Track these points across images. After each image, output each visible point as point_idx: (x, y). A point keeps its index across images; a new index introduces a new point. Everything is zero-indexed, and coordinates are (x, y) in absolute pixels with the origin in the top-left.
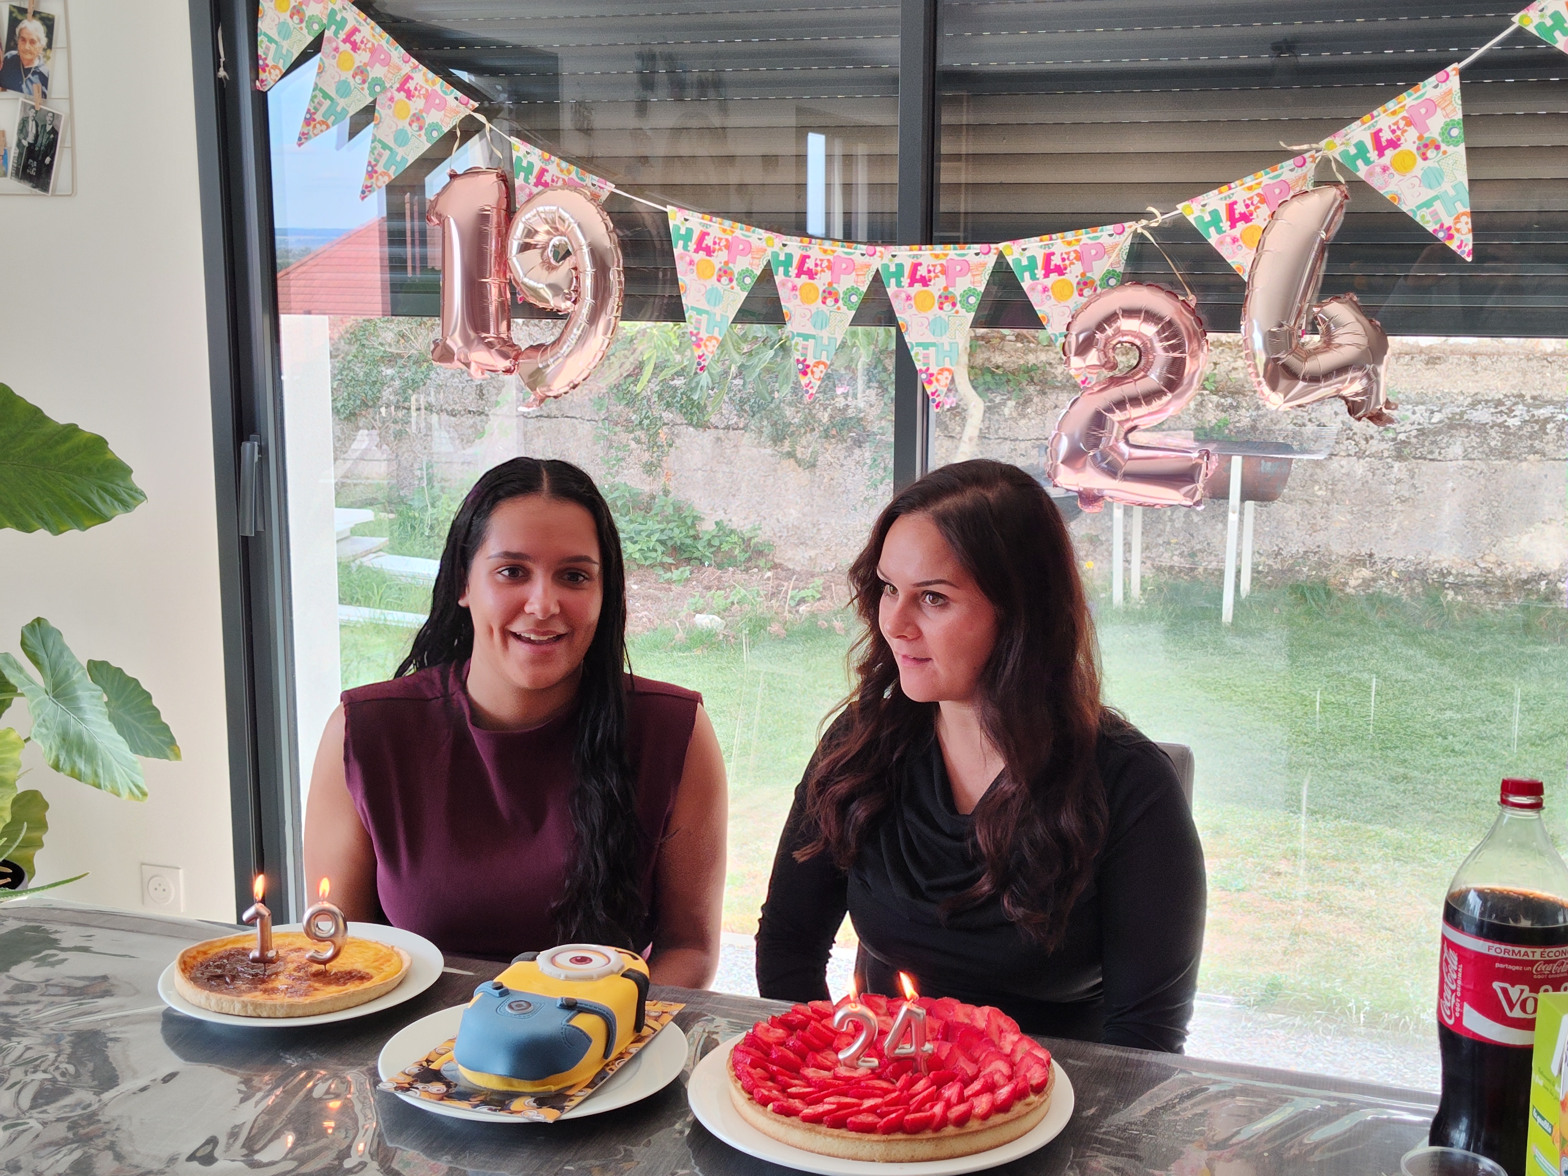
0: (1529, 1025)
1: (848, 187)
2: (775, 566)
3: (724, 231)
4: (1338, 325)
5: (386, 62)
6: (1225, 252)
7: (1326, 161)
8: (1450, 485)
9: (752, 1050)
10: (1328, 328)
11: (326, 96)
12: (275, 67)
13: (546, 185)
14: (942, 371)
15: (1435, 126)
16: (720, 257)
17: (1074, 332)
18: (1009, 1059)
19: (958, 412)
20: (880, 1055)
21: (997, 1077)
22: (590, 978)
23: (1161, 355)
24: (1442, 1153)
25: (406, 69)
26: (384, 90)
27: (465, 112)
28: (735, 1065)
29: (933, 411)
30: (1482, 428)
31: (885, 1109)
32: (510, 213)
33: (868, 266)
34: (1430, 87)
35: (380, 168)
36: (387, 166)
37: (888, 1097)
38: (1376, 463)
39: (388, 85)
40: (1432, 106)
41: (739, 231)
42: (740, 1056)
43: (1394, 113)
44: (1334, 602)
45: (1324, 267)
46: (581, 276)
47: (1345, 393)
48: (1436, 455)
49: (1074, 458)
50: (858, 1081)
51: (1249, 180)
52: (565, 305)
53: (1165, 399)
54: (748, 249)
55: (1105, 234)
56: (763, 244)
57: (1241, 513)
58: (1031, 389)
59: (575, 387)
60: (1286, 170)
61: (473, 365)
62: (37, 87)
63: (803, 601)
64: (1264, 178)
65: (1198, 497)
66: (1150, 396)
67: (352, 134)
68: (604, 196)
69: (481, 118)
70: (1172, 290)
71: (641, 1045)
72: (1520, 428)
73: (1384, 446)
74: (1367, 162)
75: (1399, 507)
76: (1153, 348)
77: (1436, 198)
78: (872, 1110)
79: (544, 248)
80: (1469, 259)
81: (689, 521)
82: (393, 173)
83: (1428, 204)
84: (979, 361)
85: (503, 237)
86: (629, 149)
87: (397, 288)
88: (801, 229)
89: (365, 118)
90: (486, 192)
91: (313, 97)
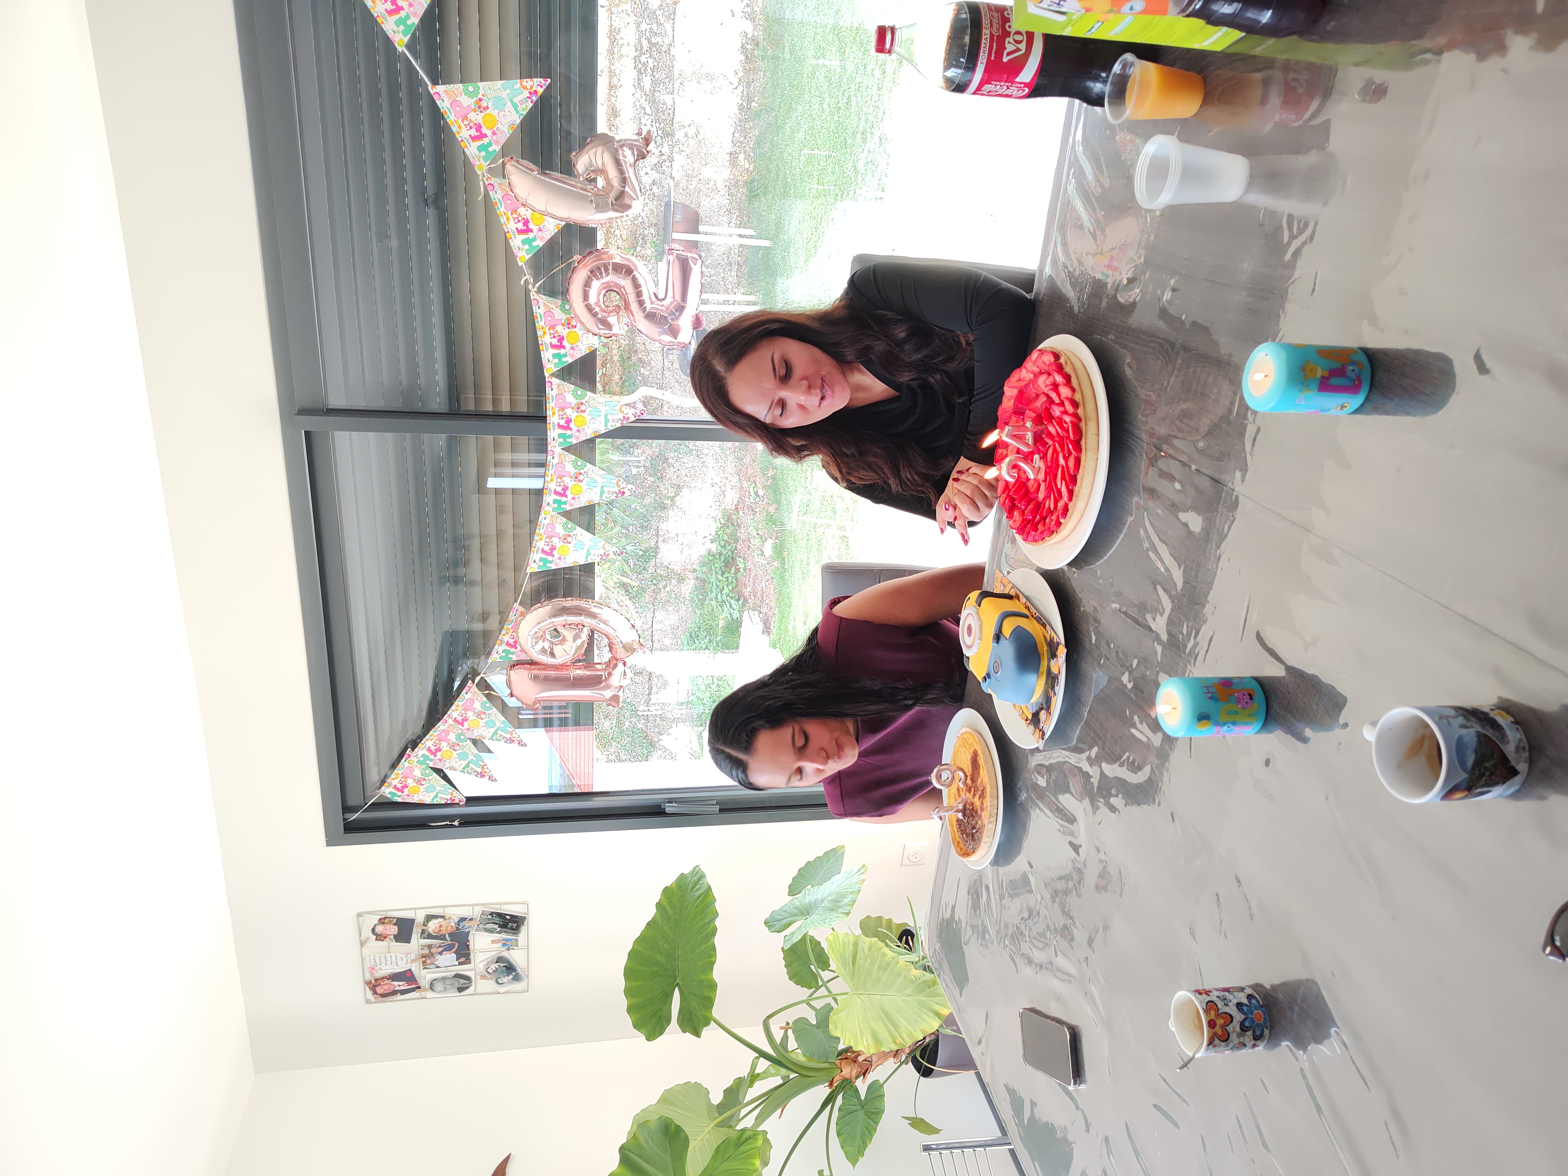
0: (1030, 36)
2: (736, 509)
3: (541, 539)
4: (591, 165)
5: (447, 732)
6: (547, 237)
7: (490, 170)
9: (1027, 531)
10: (593, 171)
11: (467, 766)
12: (452, 794)
13: (516, 642)
14: (622, 412)
15: (467, 101)
16: (556, 541)
17: (596, 331)
19: (647, 401)
20: (1032, 453)
22: (981, 626)
23: (611, 278)
24: (1109, 97)
25: (450, 721)
26: (463, 734)
27: (474, 688)
28: (1035, 541)
29: (645, 417)
31: (1066, 451)
32: (532, 663)
33: (560, 455)
34: (444, 105)
35: (508, 736)
36: (506, 731)
37: (1059, 449)
38: (676, 151)
39: (460, 732)
40: (455, 103)
41: (540, 531)
42: (1030, 538)
43: (459, 127)
44: (758, 178)
45: (555, 173)
46: (569, 622)
47: (632, 161)
48: (671, 112)
49: (674, 332)
51: (503, 220)
52: (586, 632)
53: (638, 276)
54: (551, 526)
55: (539, 311)
56: (548, 517)
57: (706, 234)
59: (633, 626)
60: (496, 196)
61: (621, 684)
63: (756, 493)
64: (501, 209)
65: (696, 256)
66: (636, 285)
67: (490, 751)
68: (521, 609)
69: (477, 679)
70: (571, 270)
71: (1021, 596)
72: (654, 61)
73: (665, 145)
74: (490, 144)
75: (702, 135)
76: (606, 283)
77: (512, 101)
78: (1066, 459)
79: (553, 643)
80: (549, 80)
81: (711, 558)
82: (510, 728)
83: (515, 106)
84: (618, 389)
85: (546, 667)
86: (494, 592)
87: (577, 723)
88: (539, 493)
89: (479, 744)
90: (521, 676)
91: (468, 773)
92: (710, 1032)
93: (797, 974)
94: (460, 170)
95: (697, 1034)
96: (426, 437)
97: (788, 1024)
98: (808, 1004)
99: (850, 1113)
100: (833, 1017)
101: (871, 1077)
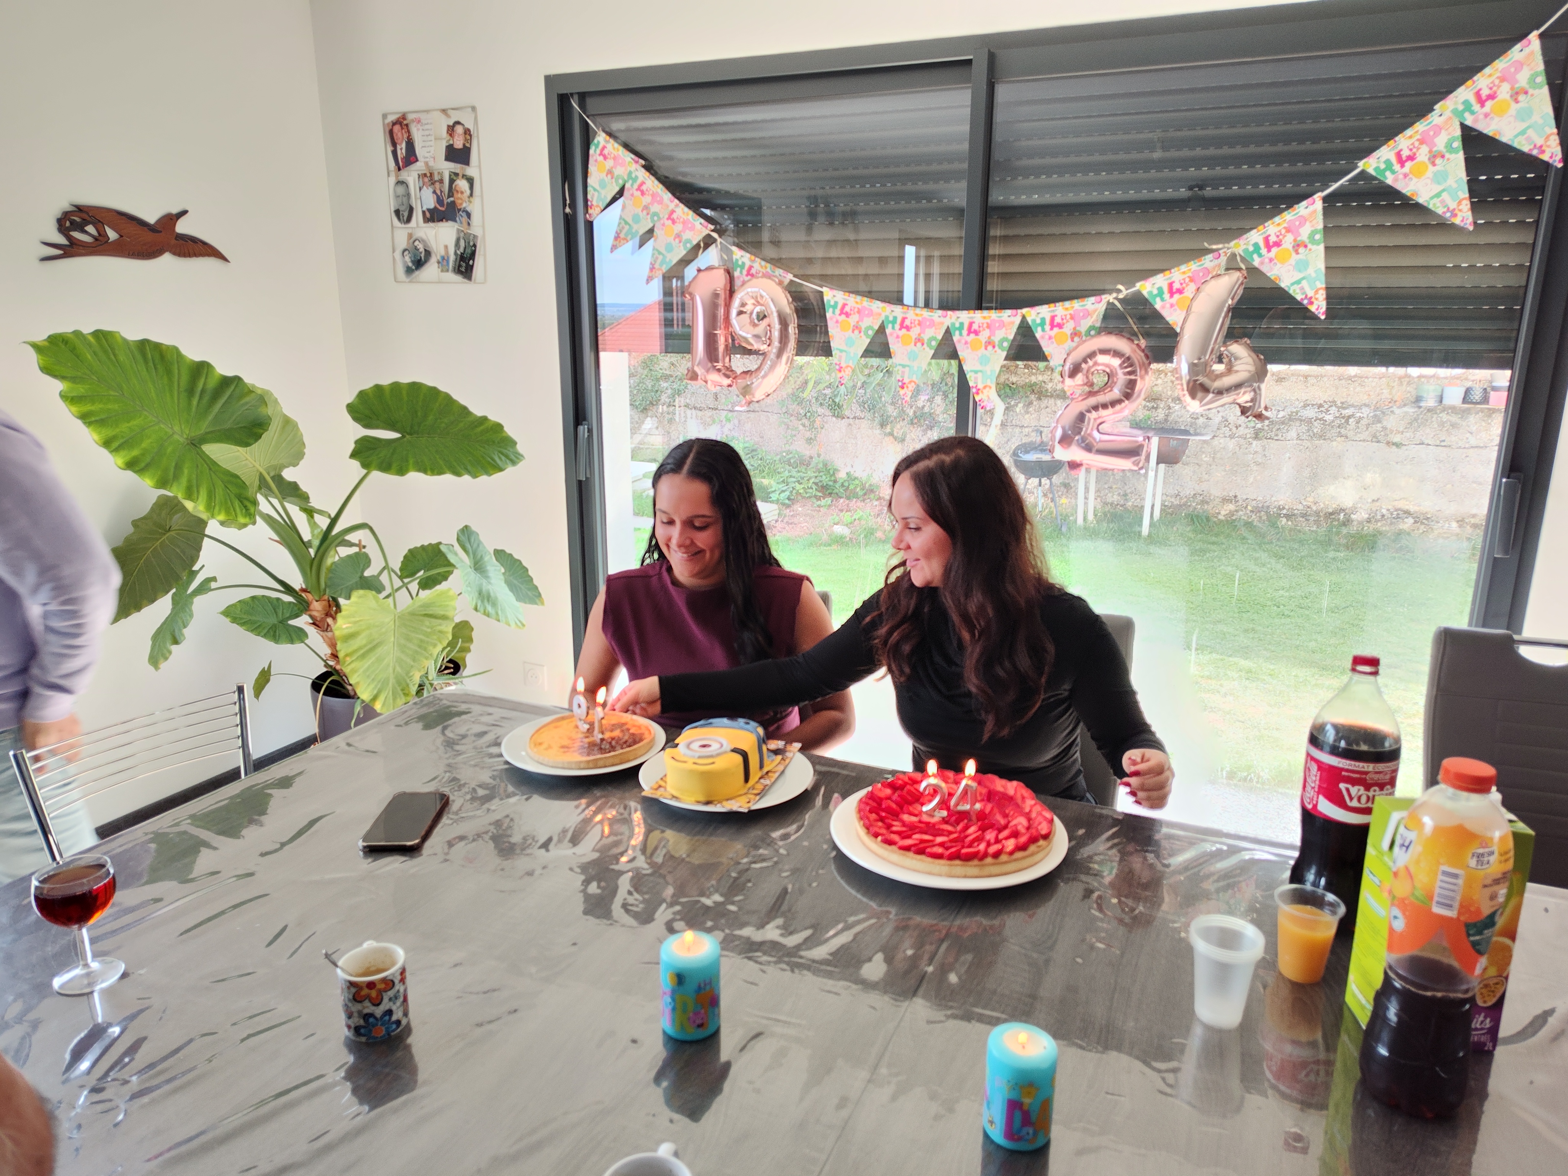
1: (928, 276)
3: (857, 303)
4: (1236, 359)
5: (661, 202)
6: (1165, 313)
7: (1234, 255)
8: (1288, 455)
9: (871, 802)
10: (1230, 361)
11: (626, 222)
12: (597, 206)
13: (752, 275)
14: (985, 388)
15: (1305, 233)
16: (854, 318)
17: (1068, 362)
18: (1028, 816)
20: (948, 809)
21: (1019, 828)
23: (1121, 378)
24: (1300, 888)
25: (673, 206)
26: (660, 219)
27: (706, 232)
28: (860, 810)
29: (979, 409)
30: (1309, 421)
31: (949, 844)
32: (731, 292)
33: (942, 323)
34: (1302, 208)
35: (657, 266)
36: (661, 264)
37: (952, 837)
38: (1242, 441)
39: (662, 216)
40: (1303, 220)
41: (866, 302)
42: (863, 806)
43: (1279, 224)
44: (1211, 524)
45: (1229, 322)
46: (772, 330)
47: (1239, 401)
48: (1279, 437)
49: (1065, 440)
50: (934, 825)
51: (1183, 268)
52: (763, 347)
53: (1123, 405)
54: (871, 313)
55: (1090, 303)
56: (880, 310)
57: (1157, 471)
58: (1033, 397)
59: (769, 395)
60: (1208, 261)
61: (709, 383)
62: (464, 219)
64: (1193, 266)
65: (1141, 465)
66: (1114, 403)
67: (641, 245)
68: (786, 282)
69: (715, 235)
70: (1131, 336)
72: (1333, 421)
73: (1247, 431)
74: (1260, 255)
75: (1255, 468)
76: (1116, 373)
77: (1303, 278)
78: (941, 845)
79: (751, 313)
80: (1323, 317)
81: (831, 472)
82: (665, 268)
83: (1298, 282)
84: (1003, 381)
85: (728, 306)
86: (801, 254)
87: (668, 337)
88: (899, 300)
89: (648, 236)
90: (719, 280)
91: (620, 223)
92: (355, 468)
93: (414, 557)
94: (1234, 225)
95: (354, 455)
96: (964, 184)
97: (364, 547)
98: (384, 568)
99: (275, 609)
100: (371, 594)
101: (311, 631)
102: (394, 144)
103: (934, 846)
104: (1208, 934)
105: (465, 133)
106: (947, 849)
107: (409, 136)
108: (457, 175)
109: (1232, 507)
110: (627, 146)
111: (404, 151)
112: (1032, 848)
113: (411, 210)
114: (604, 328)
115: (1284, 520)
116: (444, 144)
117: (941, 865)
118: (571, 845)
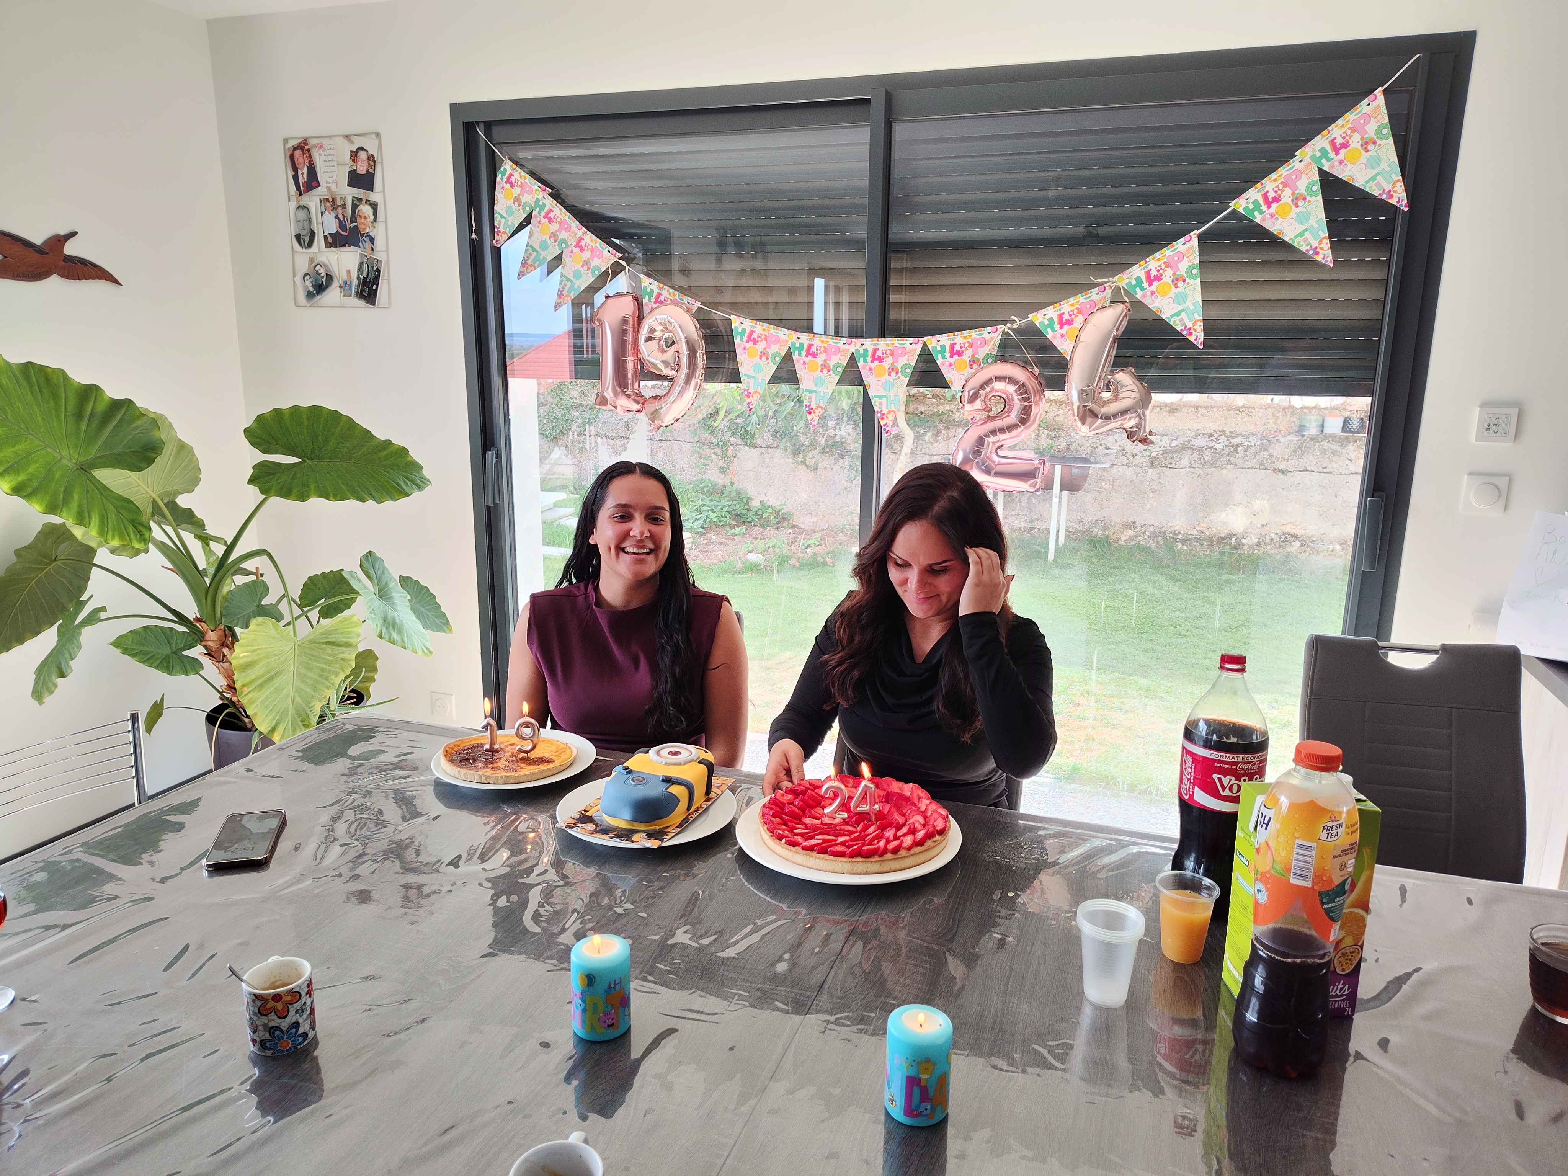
0: (1236, 800)
1: (837, 305)
2: (793, 526)
3: (764, 330)
4: (1122, 386)
5: (568, 230)
6: (1056, 343)
7: (1118, 289)
8: (1181, 482)
9: (773, 807)
10: (1117, 388)
11: (534, 249)
12: (505, 233)
13: (661, 303)
14: (889, 412)
15: (1183, 267)
16: (761, 345)
17: (967, 388)
18: (924, 814)
19: (898, 438)
20: (848, 811)
21: (917, 825)
22: (679, 764)
23: (1017, 404)
24: (1180, 874)
25: (580, 234)
26: (567, 246)
27: (614, 259)
28: (763, 816)
29: (884, 435)
30: (1200, 450)
31: (850, 843)
32: (640, 319)
33: (847, 351)
34: (1180, 245)
35: (565, 293)
36: (569, 291)
37: (853, 836)
38: (1139, 470)
39: (569, 243)
40: (1181, 256)
41: (773, 330)
42: (766, 810)
43: (1159, 260)
44: (1112, 548)
45: (1115, 352)
46: (681, 356)
47: (1125, 426)
48: (1173, 465)
50: (835, 826)
51: (1072, 300)
52: (671, 373)
53: (1019, 429)
54: (777, 340)
55: (986, 332)
56: (786, 338)
57: (1060, 498)
58: (941, 426)
59: (677, 420)
60: (1094, 294)
61: (619, 408)
62: (368, 244)
63: (809, 546)
64: (1081, 298)
66: (1010, 428)
67: (549, 273)
68: (694, 309)
69: (623, 263)
70: (1025, 365)
71: (709, 803)
72: (1223, 450)
73: (1143, 459)
74: (1142, 289)
75: (1151, 495)
76: (1013, 399)
77: (1183, 310)
78: (843, 843)
79: (660, 340)
80: (1201, 347)
81: (745, 501)
82: (573, 295)
83: (1178, 314)
84: (911, 409)
85: (636, 333)
86: (710, 282)
87: (577, 363)
88: (809, 329)
89: (556, 263)
90: (626, 307)
91: (527, 250)
92: (254, 494)
93: (315, 585)
94: (1119, 260)
95: (251, 481)
96: (865, 218)
97: (262, 575)
98: (283, 596)
99: (168, 640)
100: (270, 621)
101: (206, 661)
102: (295, 169)
103: (836, 845)
104: (1093, 917)
105: (369, 159)
106: (849, 847)
107: (311, 160)
108: (360, 200)
109: (1131, 533)
110: (533, 174)
111: (305, 176)
112: (929, 843)
113: (313, 234)
114: (512, 357)
115: (1180, 545)
116: (347, 170)
117: (842, 863)
118: (480, 861)
